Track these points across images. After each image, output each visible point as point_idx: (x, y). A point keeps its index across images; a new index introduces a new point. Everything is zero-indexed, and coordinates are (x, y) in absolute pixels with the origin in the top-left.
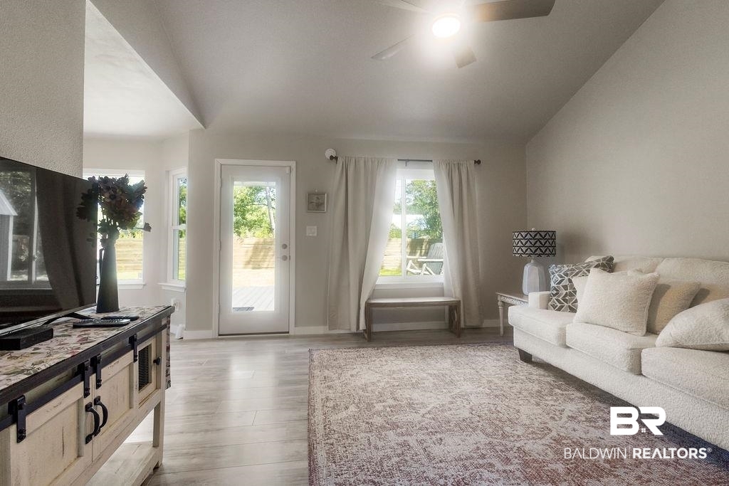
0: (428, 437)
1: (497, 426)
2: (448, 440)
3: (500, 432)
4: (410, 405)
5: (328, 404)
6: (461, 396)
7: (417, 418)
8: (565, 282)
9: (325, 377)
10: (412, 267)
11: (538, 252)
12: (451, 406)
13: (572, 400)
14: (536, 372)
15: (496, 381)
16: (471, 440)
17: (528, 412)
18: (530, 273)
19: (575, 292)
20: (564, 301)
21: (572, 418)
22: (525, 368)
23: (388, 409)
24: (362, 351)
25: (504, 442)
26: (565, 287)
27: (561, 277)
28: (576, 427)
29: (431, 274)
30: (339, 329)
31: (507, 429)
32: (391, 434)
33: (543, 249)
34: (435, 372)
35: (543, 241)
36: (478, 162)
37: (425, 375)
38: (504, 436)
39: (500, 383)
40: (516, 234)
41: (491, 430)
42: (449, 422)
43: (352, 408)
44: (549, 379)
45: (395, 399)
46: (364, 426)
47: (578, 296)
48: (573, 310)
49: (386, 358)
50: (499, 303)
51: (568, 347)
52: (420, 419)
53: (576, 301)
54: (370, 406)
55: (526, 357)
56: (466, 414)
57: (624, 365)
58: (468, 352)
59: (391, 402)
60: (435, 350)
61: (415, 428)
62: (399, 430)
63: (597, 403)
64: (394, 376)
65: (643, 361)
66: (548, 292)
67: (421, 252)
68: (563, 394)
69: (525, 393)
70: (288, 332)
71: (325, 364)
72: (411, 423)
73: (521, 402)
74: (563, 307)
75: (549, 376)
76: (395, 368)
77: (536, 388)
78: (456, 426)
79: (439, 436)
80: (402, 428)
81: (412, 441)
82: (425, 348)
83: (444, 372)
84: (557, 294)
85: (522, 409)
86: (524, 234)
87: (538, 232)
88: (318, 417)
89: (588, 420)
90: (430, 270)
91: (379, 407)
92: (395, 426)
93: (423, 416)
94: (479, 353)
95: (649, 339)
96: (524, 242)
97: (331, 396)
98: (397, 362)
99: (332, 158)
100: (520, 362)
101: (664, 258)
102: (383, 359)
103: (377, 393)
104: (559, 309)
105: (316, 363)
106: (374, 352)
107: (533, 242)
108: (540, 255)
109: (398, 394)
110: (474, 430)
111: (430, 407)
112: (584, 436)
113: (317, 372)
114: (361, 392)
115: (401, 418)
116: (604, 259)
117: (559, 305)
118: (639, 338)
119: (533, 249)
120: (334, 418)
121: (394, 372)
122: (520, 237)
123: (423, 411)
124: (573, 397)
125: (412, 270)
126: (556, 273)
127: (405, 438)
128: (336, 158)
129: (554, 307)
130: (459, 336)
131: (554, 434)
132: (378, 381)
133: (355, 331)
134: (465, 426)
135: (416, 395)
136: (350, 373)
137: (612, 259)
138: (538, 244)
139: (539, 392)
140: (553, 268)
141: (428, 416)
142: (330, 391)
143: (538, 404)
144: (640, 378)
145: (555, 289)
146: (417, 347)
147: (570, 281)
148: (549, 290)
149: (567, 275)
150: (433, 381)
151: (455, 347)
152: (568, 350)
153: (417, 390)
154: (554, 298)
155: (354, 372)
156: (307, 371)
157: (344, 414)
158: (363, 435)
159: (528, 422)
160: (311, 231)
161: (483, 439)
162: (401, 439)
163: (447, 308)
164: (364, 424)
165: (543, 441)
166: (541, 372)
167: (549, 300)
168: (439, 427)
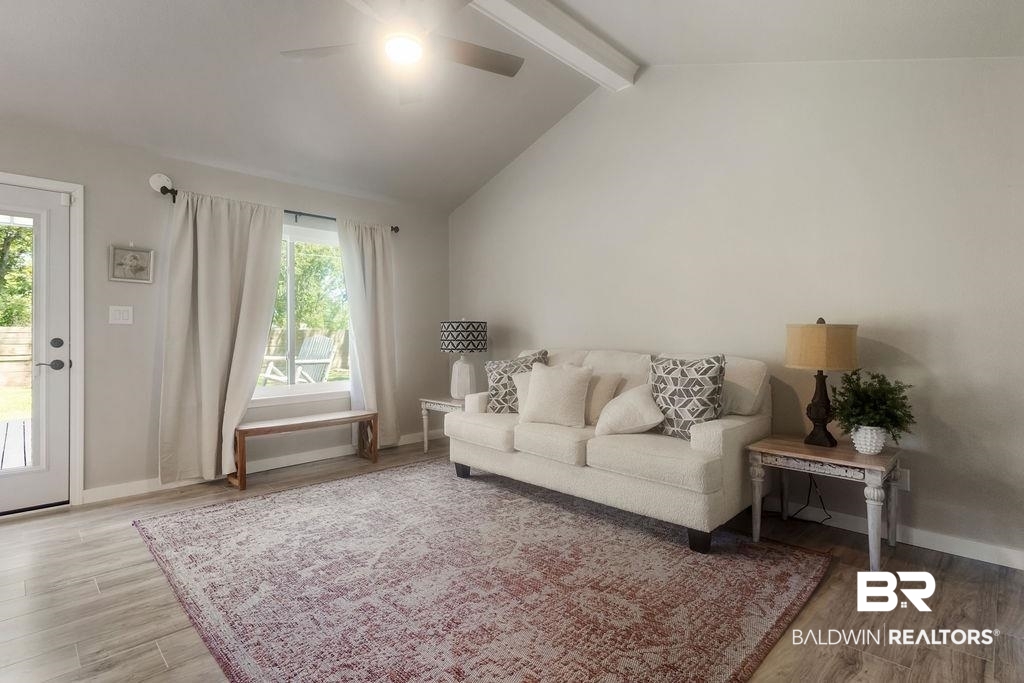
0: (392, 590)
1: (463, 553)
2: (416, 584)
3: (470, 559)
4: (351, 559)
5: (219, 593)
6: (410, 531)
7: (368, 571)
8: (505, 380)
9: (190, 557)
10: (273, 373)
11: (471, 346)
12: (403, 546)
13: (522, 507)
14: (479, 486)
15: (441, 505)
16: (443, 577)
17: (487, 529)
18: (461, 372)
19: (515, 391)
20: (504, 402)
21: (529, 524)
22: (465, 485)
23: (321, 572)
24: (238, 506)
25: (477, 568)
26: (505, 386)
27: (500, 374)
28: (536, 532)
29: (309, 381)
30: (180, 480)
31: (475, 553)
32: (342, 603)
33: (476, 343)
34: (365, 511)
35: (476, 334)
36: (396, 229)
37: (352, 518)
38: (475, 561)
39: (447, 507)
40: (446, 325)
41: (459, 560)
42: (409, 565)
43: (265, 587)
44: (493, 491)
45: (325, 558)
46: (296, 604)
47: (519, 394)
48: (513, 411)
49: (284, 507)
50: (424, 412)
51: (516, 451)
52: (372, 571)
53: (517, 399)
54: (291, 577)
55: (463, 471)
56: (425, 550)
57: (573, 460)
58: (393, 478)
59: (321, 563)
60: (351, 484)
61: (370, 585)
62: (350, 594)
63: (545, 505)
64: (308, 529)
65: (588, 451)
66: (485, 393)
67: (269, 350)
68: (511, 504)
69: (476, 511)
70: (68, 502)
71: (180, 538)
72: (362, 581)
73: (476, 522)
74: (502, 408)
75: (492, 488)
76: (304, 518)
77: (485, 502)
78: (419, 566)
79: (404, 584)
80: (353, 589)
81: (373, 600)
82: (336, 483)
83: (376, 508)
84: (496, 394)
85: (481, 528)
86: (455, 325)
87: (471, 323)
88: (212, 616)
89: (543, 523)
90: (307, 376)
91: (306, 574)
92: (342, 591)
93: (374, 567)
94: (408, 478)
95: (588, 431)
96: (455, 334)
97: (217, 580)
98: (305, 510)
99: (164, 190)
100: (458, 479)
101: (589, 350)
102: (281, 510)
103: (293, 557)
104: (499, 412)
105: (160, 540)
106: (259, 502)
107: (465, 334)
108: (472, 350)
109: (327, 549)
110: (441, 564)
111: (379, 553)
112: (544, 539)
113: (170, 553)
114: (267, 562)
115: (345, 578)
116: (540, 353)
117: (499, 406)
118: (581, 431)
119: (466, 343)
120: (240, 609)
121: (306, 524)
122: (450, 329)
123: (370, 562)
124: (521, 504)
125: (274, 377)
126: (493, 370)
127: (364, 600)
128: (174, 193)
129: (493, 409)
130: (375, 461)
131: (519, 544)
132: (288, 541)
133: (213, 478)
134: (430, 563)
135: (352, 545)
136: (234, 541)
137: (546, 353)
138: (471, 337)
139: (488, 506)
140: (489, 365)
141: (380, 565)
142: (214, 575)
143: (494, 520)
144: (586, 469)
145: (494, 389)
146: (324, 485)
147: (510, 379)
148: (486, 390)
149: (505, 372)
150: (366, 522)
151: (375, 475)
152: (515, 455)
153: (351, 539)
154: (493, 399)
155: (241, 537)
156: (148, 555)
157: (255, 599)
158: (303, 615)
159: (491, 540)
160: (120, 315)
161: (454, 572)
162: (358, 604)
163: (355, 426)
164: (296, 602)
165: (513, 555)
166: (483, 485)
167: (489, 402)
168: (399, 575)
